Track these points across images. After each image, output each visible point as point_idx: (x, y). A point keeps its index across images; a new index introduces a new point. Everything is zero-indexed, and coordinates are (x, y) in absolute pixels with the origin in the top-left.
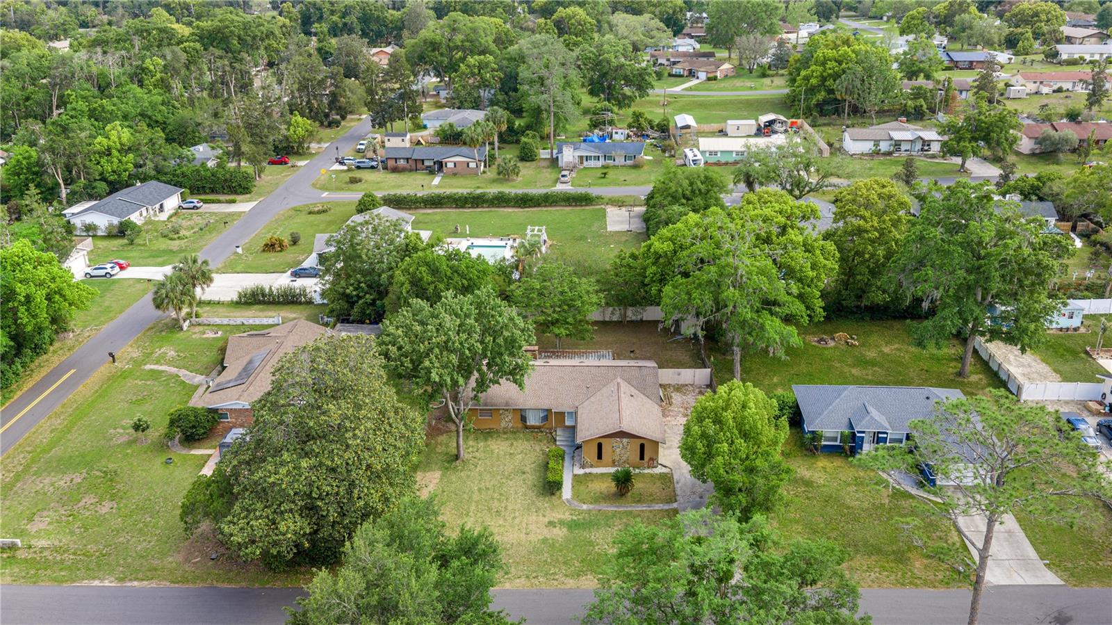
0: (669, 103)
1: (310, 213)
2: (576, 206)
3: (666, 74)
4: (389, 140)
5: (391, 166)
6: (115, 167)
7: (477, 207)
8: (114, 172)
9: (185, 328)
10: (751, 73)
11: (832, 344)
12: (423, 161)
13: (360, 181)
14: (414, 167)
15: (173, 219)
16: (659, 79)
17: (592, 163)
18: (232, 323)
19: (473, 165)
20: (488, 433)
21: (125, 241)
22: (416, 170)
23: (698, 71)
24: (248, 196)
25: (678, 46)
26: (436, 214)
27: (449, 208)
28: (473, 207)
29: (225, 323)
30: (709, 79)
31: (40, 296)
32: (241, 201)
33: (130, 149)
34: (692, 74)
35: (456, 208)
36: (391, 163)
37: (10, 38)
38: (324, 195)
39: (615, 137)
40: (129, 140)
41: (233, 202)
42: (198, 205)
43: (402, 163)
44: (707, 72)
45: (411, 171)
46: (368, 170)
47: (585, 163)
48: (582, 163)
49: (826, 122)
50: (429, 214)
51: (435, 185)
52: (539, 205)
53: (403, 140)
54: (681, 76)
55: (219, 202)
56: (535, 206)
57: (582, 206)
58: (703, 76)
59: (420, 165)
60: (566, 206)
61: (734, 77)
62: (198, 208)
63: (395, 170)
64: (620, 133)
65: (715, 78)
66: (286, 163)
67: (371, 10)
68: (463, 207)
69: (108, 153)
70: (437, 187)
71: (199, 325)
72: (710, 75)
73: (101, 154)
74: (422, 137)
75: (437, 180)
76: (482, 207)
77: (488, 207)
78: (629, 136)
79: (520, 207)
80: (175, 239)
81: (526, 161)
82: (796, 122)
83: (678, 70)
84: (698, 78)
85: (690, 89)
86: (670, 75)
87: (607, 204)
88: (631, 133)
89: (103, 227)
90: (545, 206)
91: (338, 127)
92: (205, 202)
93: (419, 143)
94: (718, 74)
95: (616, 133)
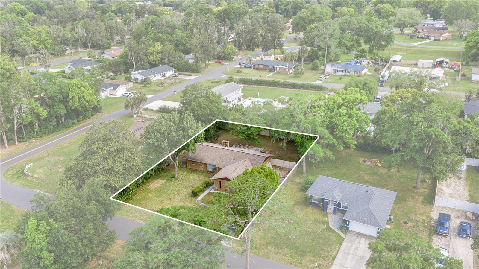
0: (407, 50)
1: (212, 82)
2: (316, 90)
3: (416, 37)
4: (265, 57)
5: (256, 67)
6: (154, 59)
7: (275, 87)
8: (154, 60)
9: (134, 117)
10: (461, 38)
11: (369, 163)
12: (269, 66)
13: (241, 72)
14: (265, 68)
15: (165, 80)
16: (411, 39)
17: (339, 73)
18: (150, 117)
19: (287, 70)
20: (194, 171)
21: (143, 85)
22: (266, 70)
23: (430, 36)
24: (198, 74)
25: (435, 24)
26: (257, 87)
27: (264, 86)
28: (273, 87)
29: (148, 117)
30: (435, 40)
31: (76, 97)
32: (193, 76)
33: (161, 52)
34: (428, 37)
35: (267, 86)
36: (257, 66)
37: (161, 10)
38: (223, 76)
39: (363, 63)
40: (161, 49)
41: (191, 75)
42: (177, 75)
43: (261, 66)
44: (435, 37)
45: (263, 70)
46: (248, 68)
47: (336, 73)
48: (335, 73)
49: (473, 64)
50: (254, 87)
51: (268, 76)
52: (300, 88)
53: (270, 57)
54: (423, 38)
55: (186, 75)
56: (298, 89)
57: (318, 91)
58: (432, 38)
59: (267, 68)
60: (311, 90)
61: (450, 40)
62: (177, 76)
63: (258, 69)
64: (365, 62)
65: (439, 40)
66: (221, 63)
67: (298, 4)
68: (269, 86)
69: (153, 53)
70: (268, 77)
71: (140, 117)
72: (436, 38)
73: (151, 53)
74: (279, 57)
75: (270, 74)
76: (277, 87)
77: (279, 87)
78: (369, 63)
79: (292, 88)
80: (160, 87)
81: (314, 70)
82: (457, 63)
83: (422, 35)
84: (430, 39)
85: (422, 44)
86: (418, 37)
87: (329, 91)
88: (370, 62)
89: (140, 80)
90: (303, 89)
91: (253, 50)
92: (180, 74)
93: (277, 59)
94: (441, 38)
95: (363, 61)
